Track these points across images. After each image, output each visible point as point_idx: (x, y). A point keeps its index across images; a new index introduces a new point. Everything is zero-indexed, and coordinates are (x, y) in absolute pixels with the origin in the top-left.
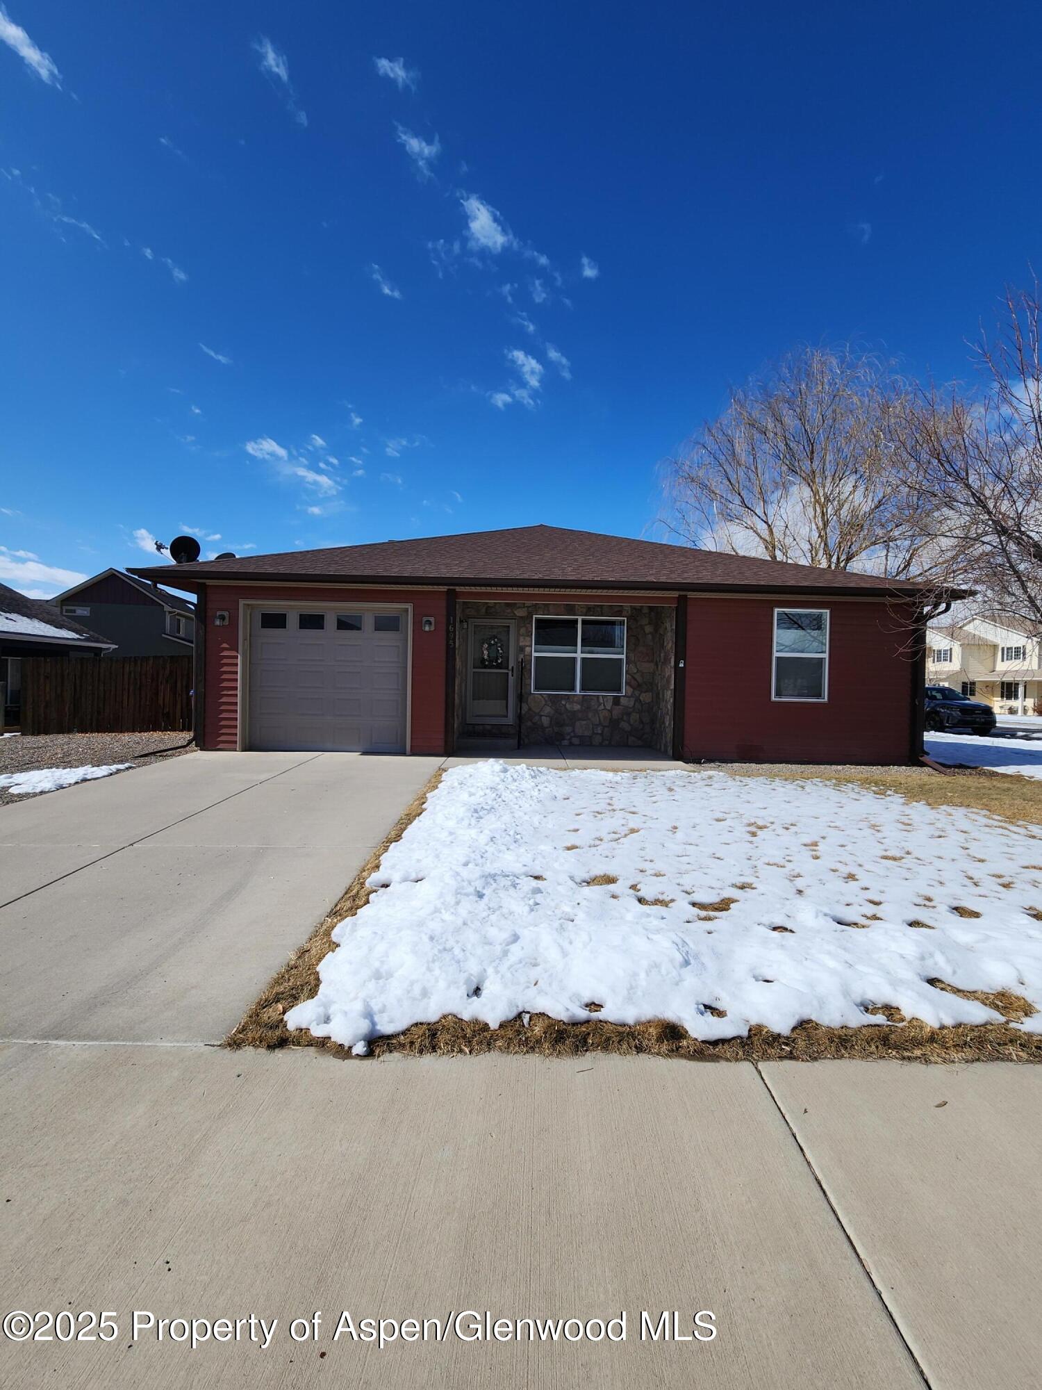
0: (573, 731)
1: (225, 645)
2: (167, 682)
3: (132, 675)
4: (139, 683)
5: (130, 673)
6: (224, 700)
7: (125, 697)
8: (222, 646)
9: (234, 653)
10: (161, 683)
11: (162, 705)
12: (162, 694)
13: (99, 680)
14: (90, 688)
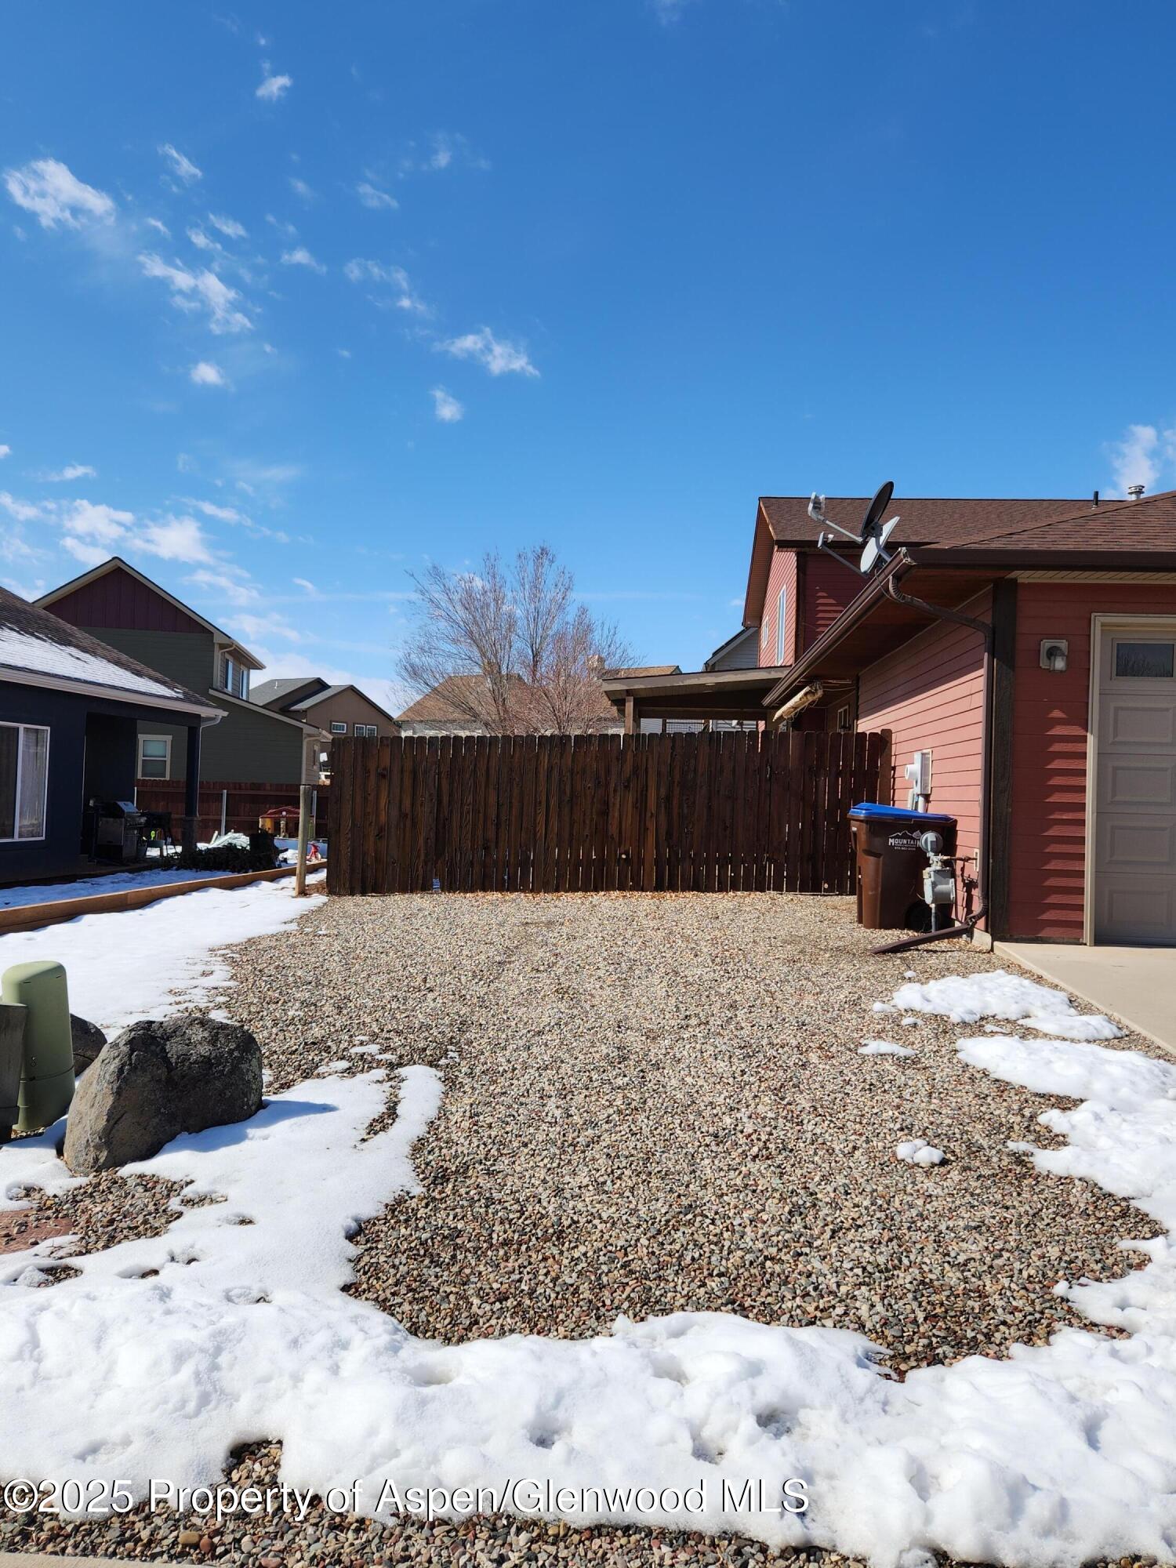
1: (1057, 714)
2: (627, 787)
3: (555, 773)
4: (568, 792)
5: (550, 769)
6: (1053, 832)
7: (541, 818)
8: (1051, 715)
9: (1076, 731)
10: (615, 791)
11: (616, 836)
12: (617, 814)
13: (487, 786)
14: (470, 799)
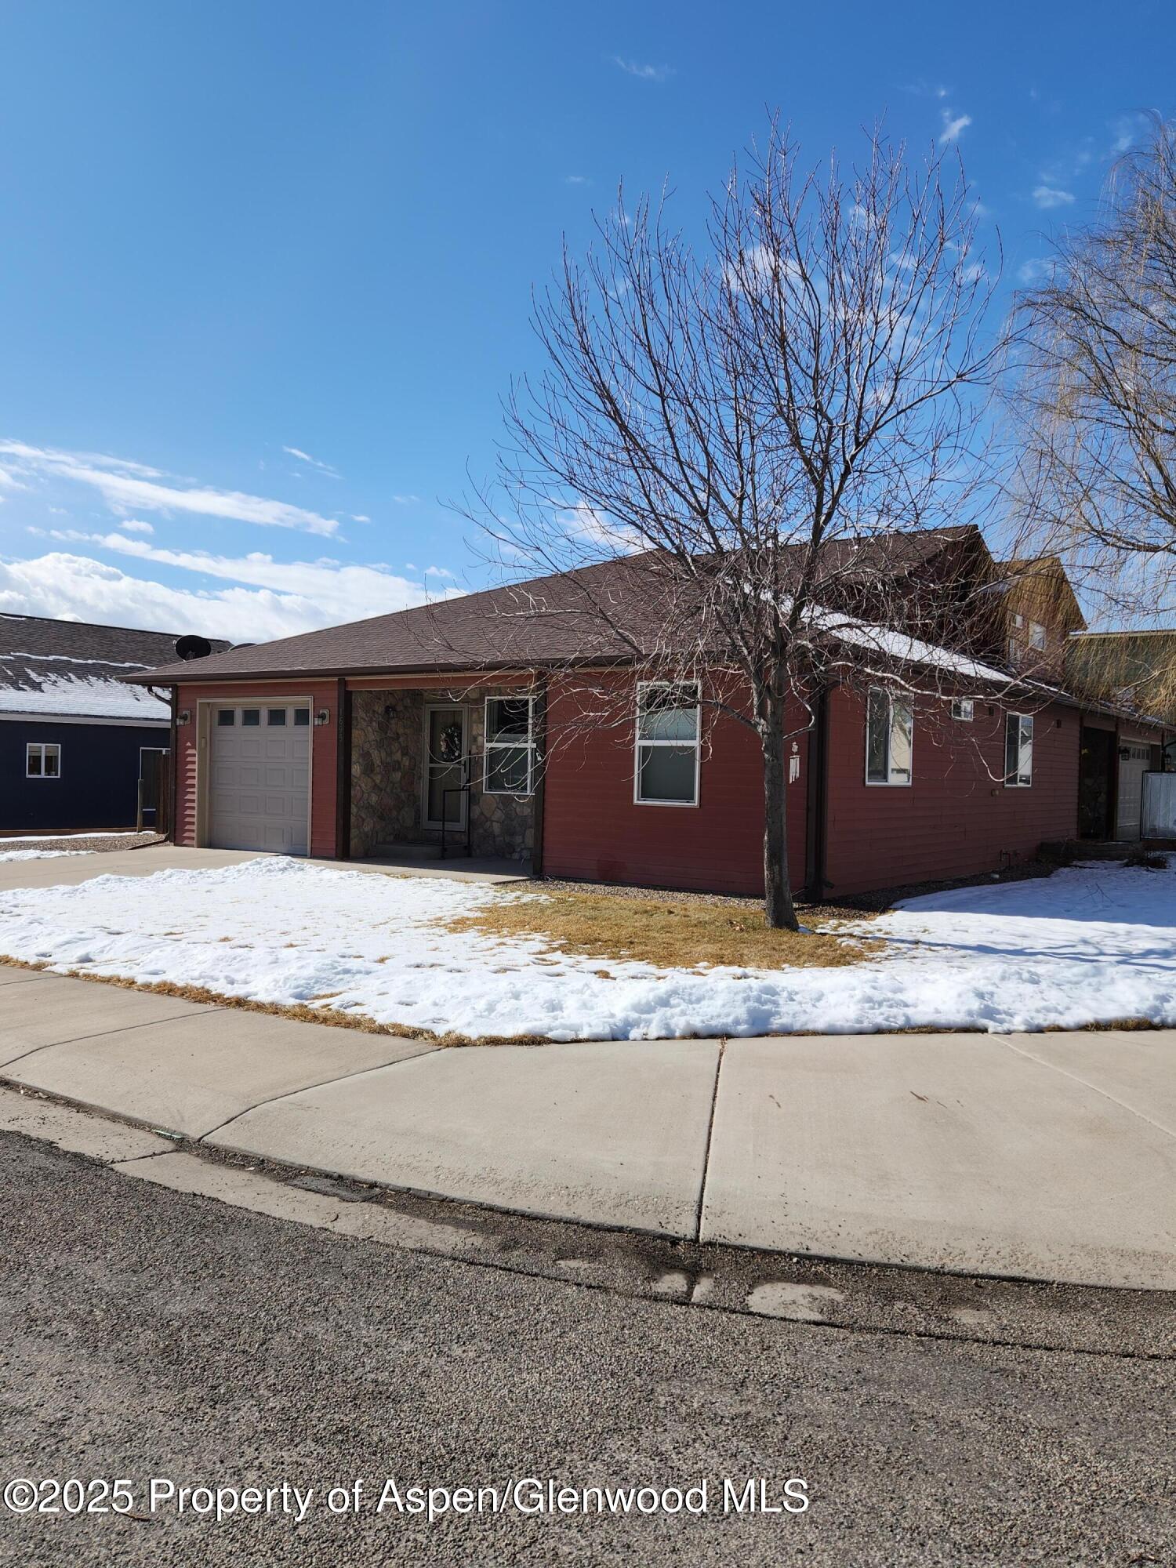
0: (523, 842)
1: (189, 744)
9: (193, 751)
